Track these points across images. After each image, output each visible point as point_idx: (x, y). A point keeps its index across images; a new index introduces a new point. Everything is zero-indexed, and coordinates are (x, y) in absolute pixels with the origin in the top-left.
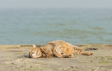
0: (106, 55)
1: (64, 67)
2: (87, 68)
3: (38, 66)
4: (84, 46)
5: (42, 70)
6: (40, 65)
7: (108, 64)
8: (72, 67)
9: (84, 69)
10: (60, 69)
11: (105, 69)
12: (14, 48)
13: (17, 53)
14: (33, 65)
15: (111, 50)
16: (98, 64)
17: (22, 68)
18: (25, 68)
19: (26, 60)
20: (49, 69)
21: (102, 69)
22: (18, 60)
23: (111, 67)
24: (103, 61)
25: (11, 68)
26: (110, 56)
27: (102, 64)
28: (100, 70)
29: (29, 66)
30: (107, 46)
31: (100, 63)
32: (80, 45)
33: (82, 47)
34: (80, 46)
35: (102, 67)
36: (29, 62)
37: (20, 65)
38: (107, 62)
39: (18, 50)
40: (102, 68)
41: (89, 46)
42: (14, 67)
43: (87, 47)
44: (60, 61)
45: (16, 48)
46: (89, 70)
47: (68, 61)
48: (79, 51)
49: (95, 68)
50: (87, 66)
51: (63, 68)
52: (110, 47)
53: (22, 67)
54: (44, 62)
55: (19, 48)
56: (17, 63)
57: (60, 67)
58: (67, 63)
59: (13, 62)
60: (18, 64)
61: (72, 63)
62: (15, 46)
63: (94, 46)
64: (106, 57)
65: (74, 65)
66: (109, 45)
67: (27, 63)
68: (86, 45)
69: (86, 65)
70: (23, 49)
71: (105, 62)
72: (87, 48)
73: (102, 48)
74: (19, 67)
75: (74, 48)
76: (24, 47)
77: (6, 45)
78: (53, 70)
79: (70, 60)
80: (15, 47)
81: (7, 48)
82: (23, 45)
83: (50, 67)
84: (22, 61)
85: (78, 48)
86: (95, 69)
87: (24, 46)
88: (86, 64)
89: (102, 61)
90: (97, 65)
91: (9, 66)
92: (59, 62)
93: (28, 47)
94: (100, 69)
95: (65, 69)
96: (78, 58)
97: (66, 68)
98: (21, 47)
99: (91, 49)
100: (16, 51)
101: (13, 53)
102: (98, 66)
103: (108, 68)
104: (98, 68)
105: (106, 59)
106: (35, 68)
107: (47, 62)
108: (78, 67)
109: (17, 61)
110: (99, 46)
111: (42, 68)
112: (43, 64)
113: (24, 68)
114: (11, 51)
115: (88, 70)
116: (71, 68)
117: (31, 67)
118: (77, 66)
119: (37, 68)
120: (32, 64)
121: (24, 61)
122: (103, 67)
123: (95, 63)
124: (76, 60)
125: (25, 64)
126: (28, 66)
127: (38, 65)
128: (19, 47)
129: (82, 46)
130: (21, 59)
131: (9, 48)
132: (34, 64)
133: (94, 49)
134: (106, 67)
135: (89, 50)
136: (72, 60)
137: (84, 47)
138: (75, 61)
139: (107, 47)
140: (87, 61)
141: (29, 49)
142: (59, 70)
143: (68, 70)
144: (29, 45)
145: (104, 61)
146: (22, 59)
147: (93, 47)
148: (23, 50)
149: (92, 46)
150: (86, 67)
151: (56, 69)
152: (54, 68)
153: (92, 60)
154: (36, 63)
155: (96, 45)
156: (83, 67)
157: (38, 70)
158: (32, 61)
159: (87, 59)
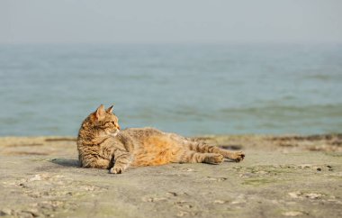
0: (262, 164)
1: (154, 192)
2: (213, 197)
3: (86, 192)
4: (209, 139)
5: (96, 201)
6: (92, 189)
7: (266, 187)
8: (175, 195)
9: (206, 198)
10: (144, 199)
11: (259, 199)
12: (30, 145)
13: (34, 157)
14: (76, 189)
15: (276, 149)
16: (241, 185)
17: (47, 197)
18: (54, 198)
19: (58, 176)
20: (115, 200)
21: (252, 200)
22: (37, 177)
23: (273, 193)
24: (254, 179)
25: (16, 197)
26: (272, 166)
27: (250, 187)
28: (245, 201)
29: (65, 193)
30: (268, 140)
31: (247, 183)
35: (250, 193)
36: (65, 181)
37: (42, 188)
38: (264, 181)
39: (39, 151)
40: (253, 197)
41: (222, 140)
42: (26, 195)
43: (216, 142)
44: (145, 178)
45: (34, 145)
46: (219, 201)
47: (164, 177)
49: (232, 197)
51: (152, 196)
52: (275, 142)
53: (47, 194)
54: (102, 182)
55: (41, 145)
56: (33, 185)
57: (144, 193)
58: (162, 184)
59: (23, 181)
60: (36, 187)
61: (175, 185)
62: (31, 141)
63: (233, 140)
64: (263, 167)
65: (181, 189)
66: (271, 137)
67: (61, 183)
68: (212, 136)
69: (211, 189)
70: (53, 147)
71: (258, 181)
73: (255, 145)
74: (37, 193)
76: (54, 143)
77: (7, 138)
78: (126, 202)
79: (169, 176)
80: (31, 143)
81: (10, 146)
82: (53, 137)
83: (118, 195)
84: (47, 179)
86: (234, 199)
87: (55, 140)
88: (212, 186)
89: (251, 179)
90: (239, 190)
91: (13, 192)
92: (141, 182)
93: (65, 142)
94: (246, 198)
95: (155, 199)
96: (190, 170)
97: (159, 198)
98: (46, 143)
99: (225, 147)
100: (34, 154)
101: (25, 157)
102: (241, 192)
103: (265, 197)
104: (241, 196)
105: (262, 172)
106: (79, 197)
107: (111, 181)
108: (191, 194)
109: (33, 179)
110: (247, 140)
111: (98, 198)
112: (101, 188)
113: (50, 197)
114: (21, 153)
115: (216, 201)
116: (173, 197)
117: (70, 193)
118: (187, 191)
119: (84, 198)
120: (71, 186)
121: (51, 180)
123: (234, 183)
124: (184, 176)
125: (55, 186)
126: (62, 193)
127: (87, 189)
128: (40, 142)
129: (205, 139)
130: (46, 175)
131: (15, 146)
132: (79, 188)
133: (235, 148)
134: (261, 193)
136: (176, 175)
138: (183, 178)
139: (266, 142)
140: (214, 179)
141: (66, 148)
142: (141, 202)
143: (165, 201)
144: (68, 137)
145: (257, 178)
146: (47, 173)
147: (233, 143)
148: (53, 149)
149: (230, 139)
150: (210, 193)
151: (134, 200)
152: (130, 197)
153: (225, 177)
154: (82, 183)
155: (240, 137)
156: (204, 194)
157: (86, 204)
158: (72, 179)
159: (214, 174)
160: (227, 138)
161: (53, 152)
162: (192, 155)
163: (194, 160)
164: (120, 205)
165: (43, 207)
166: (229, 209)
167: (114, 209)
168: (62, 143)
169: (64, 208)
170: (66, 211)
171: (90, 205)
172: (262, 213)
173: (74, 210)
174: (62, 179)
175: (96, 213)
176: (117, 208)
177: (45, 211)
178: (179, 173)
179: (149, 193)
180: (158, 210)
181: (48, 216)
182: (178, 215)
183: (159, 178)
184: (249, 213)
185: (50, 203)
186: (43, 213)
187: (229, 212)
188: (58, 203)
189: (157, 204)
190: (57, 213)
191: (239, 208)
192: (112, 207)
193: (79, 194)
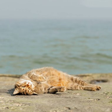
1: (57, 108)
2: (91, 110)
3: (17, 107)
4: (88, 76)
6: (20, 105)
8: (69, 109)
10: (51, 111)
16: (109, 103)
29: (4, 107)
32: (83, 74)
33: (84, 77)
34: (82, 76)
41: (96, 77)
43: (93, 78)
44: (52, 99)
47: (63, 98)
48: (80, 84)
49: (103, 110)
50: (91, 107)
51: (56, 109)
54: (26, 101)
57: (51, 108)
58: (62, 102)
61: (69, 103)
63: (103, 77)
65: (73, 105)
67: (2, 101)
68: (90, 74)
69: (90, 106)
72: (92, 79)
75: (72, 79)
79: (66, 97)
83: (36, 109)
85: (78, 79)
88: (91, 104)
90: (107, 106)
92: (49, 101)
94: (111, 111)
96: (78, 94)
97: (60, 110)
99: (98, 81)
102: (108, 107)
106: (13, 109)
107: (31, 100)
108: (79, 108)
111: (24, 110)
112: (26, 104)
117: (7, 107)
118: (76, 106)
120: (8, 103)
123: (104, 102)
127: (17, 105)
129: (86, 76)
132: (12, 104)
133: (104, 81)
135: (96, 82)
136: (70, 97)
137: (88, 77)
138: (74, 99)
140: (92, 100)
141: (4, 81)
144: (5, 74)
149: (101, 76)
150: (90, 108)
152: (43, 110)
153: (99, 98)
154: (14, 102)
155: (106, 75)
156: (86, 108)
158: (9, 99)
159: (92, 97)
160: (99, 75)
178: (72, 96)
179: (54, 108)
183: (60, 99)
193: (12, 108)
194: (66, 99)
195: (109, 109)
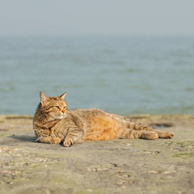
0: (190, 140)
1: (98, 164)
2: (147, 168)
3: (41, 163)
4: (145, 117)
5: (49, 171)
6: (45, 161)
8: (116, 166)
10: (89, 169)
11: (187, 170)
14: (32, 160)
16: (172, 158)
17: (7, 167)
18: (13, 167)
19: (16, 149)
20: (65, 170)
21: (182, 170)
24: (183, 153)
27: (180, 160)
28: (175, 171)
29: (23, 163)
31: (177, 156)
35: (180, 164)
36: (23, 154)
37: (3, 159)
38: (192, 155)
40: (182, 168)
41: (156, 119)
43: (151, 120)
44: (91, 151)
46: (153, 171)
47: (107, 151)
49: (164, 168)
50: (147, 163)
51: (96, 167)
53: (7, 164)
54: (54, 155)
55: (2, 122)
57: (90, 164)
58: (105, 156)
61: (115, 157)
63: (166, 119)
64: (191, 142)
65: (120, 161)
67: (19, 155)
68: (147, 115)
69: (146, 161)
70: (12, 124)
71: (186, 154)
72: (150, 122)
73: (184, 123)
76: (13, 121)
78: (74, 171)
79: (111, 149)
82: (12, 116)
83: (68, 165)
84: (7, 151)
86: (166, 170)
87: (14, 118)
88: (147, 159)
89: (180, 153)
90: (170, 162)
92: (86, 155)
93: (22, 120)
94: (176, 169)
95: (99, 169)
96: (129, 145)
97: (102, 168)
98: (6, 121)
99: (158, 125)
102: (172, 163)
103: (192, 168)
104: (172, 167)
105: (190, 147)
106: (34, 167)
107: (61, 153)
108: (129, 165)
111: (50, 168)
112: (53, 159)
113: (10, 167)
115: (150, 171)
116: (114, 167)
117: (26, 164)
118: (125, 162)
119: (38, 167)
120: (28, 158)
121: (11, 152)
122: (183, 165)
123: (166, 156)
124: (124, 149)
125: (14, 158)
126: (20, 164)
127: (41, 160)
129: (141, 118)
130: (6, 148)
132: (34, 159)
133: (166, 126)
134: (190, 164)
135: (155, 126)
136: (117, 149)
137: (144, 120)
138: (122, 152)
140: (149, 153)
142: (87, 171)
143: (107, 171)
145: (186, 152)
148: (12, 126)
149: (162, 118)
150: (146, 165)
151: (81, 170)
152: (77, 167)
153: (159, 151)
154: (37, 155)
156: (140, 165)
157: (40, 173)
158: (28, 152)
159: (149, 148)
160: (160, 117)
161: (12, 128)
162: (130, 132)
163: (132, 136)
164: (69, 174)
165: (4, 176)
166: (162, 178)
167: (64, 178)
168: (19, 121)
169: (21, 176)
170: (23, 179)
171: (43, 174)
172: (190, 182)
173: (30, 178)
174: (20, 152)
175: (49, 180)
176: (66, 177)
177: (6, 178)
178: (119, 147)
179: (93, 164)
180: (101, 179)
181: (8, 183)
182: (118, 183)
183: (102, 151)
184: (179, 182)
185: (10, 172)
186: (4, 181)
187: (162, 181)
188: (17, 172)
189: (101, 173)
190: (15, 180)
191: (170, 177)
192: (62, 175)
193: (34, 164)
194: (111, 152)
195: (173, 166)
